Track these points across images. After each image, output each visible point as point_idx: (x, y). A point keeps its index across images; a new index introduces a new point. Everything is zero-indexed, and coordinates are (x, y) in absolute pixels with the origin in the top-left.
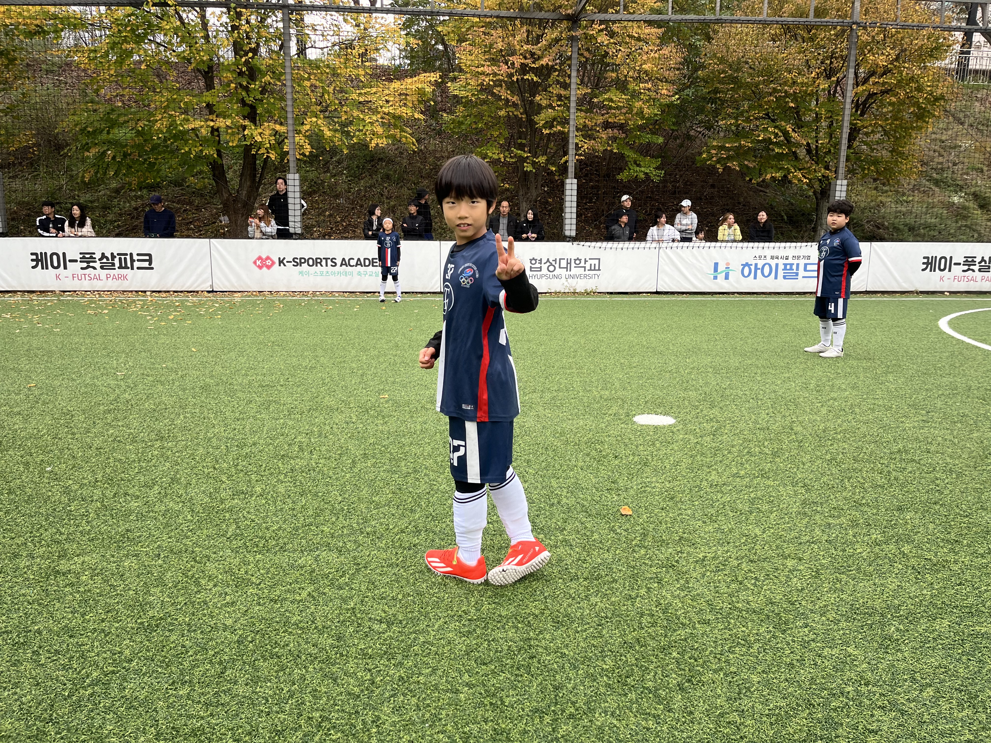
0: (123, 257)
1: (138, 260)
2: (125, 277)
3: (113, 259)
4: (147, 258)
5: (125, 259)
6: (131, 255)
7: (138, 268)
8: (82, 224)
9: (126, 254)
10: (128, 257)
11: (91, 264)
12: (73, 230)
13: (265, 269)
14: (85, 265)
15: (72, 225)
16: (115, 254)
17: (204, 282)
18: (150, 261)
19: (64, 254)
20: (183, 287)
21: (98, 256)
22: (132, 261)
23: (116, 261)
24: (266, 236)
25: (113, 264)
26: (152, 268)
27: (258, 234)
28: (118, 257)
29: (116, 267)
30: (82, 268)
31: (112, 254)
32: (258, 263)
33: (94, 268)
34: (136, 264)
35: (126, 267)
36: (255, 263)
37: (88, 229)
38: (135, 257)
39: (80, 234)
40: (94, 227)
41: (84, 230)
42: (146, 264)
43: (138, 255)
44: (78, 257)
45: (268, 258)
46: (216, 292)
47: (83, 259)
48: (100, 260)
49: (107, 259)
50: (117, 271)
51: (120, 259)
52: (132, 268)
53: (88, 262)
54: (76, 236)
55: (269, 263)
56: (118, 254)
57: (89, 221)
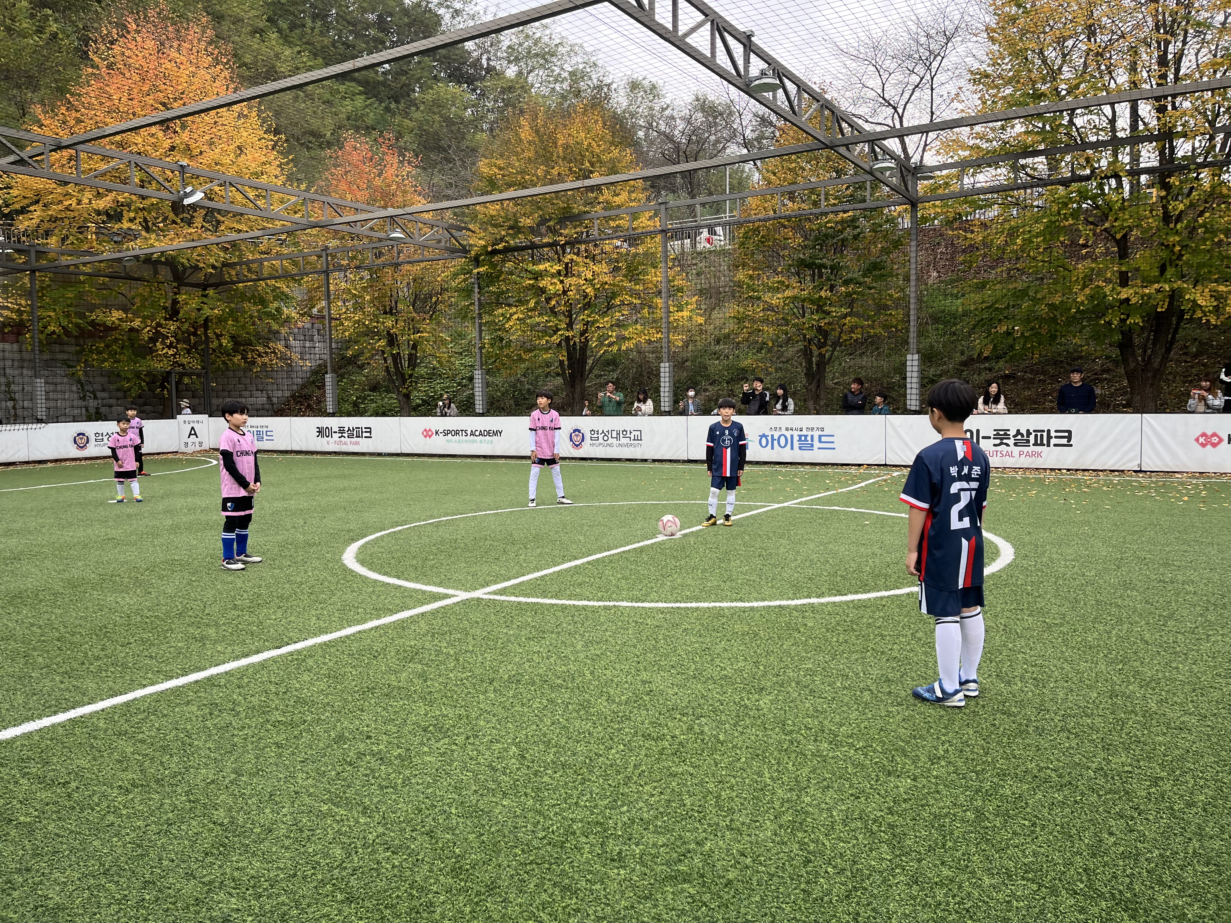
0: (1039, 434)
1: (1056, 437)
2: (1039, 455)
3: (1028, 436)
4: (1066, 434)
5: (1042, 436)
6: (1049, 431)
7: (1055, 445)
8: (996, 401)
9: (1044, 431)
10: (1045, 434)
11: (1005, 441)
12: (987, 407)
13: (1209, 447)
14: (998, 442)
15: (986, 402)
16: (1031, 431)
17: (1131, 460)
18: (1069, 438)
19: (978, 431)
20: (1104, 465)
21: (1012, 433)
22: (1049, 437)
23: (1032, 438)
24: (1212, 410)
25: (1028, 441)
26: (1071, 445)
27: (1202, 408)
28: (1034, 434)
29: (1031, 444)
30: (995, 445)
31: (1028, 431)
32: (1201, 440)
33: (1008, 445)
34: (1053, 441)
35: (1042, 444)
36: (1197, 440)
37: (1001, 406)
38: (1053, 434)
39: (994, 411)
40: (1006, 405)
41: (999, 406)
42: (1064, 441)
43: (1056, 431)
44: (992, 434)
45: (1215, 435)
46: (1146, 472)
47: (997, 436)
48: (1014, 436)
49: (1022, 435)
50: (1032, 448)
51: (1036, 436)
52: (1048, 445)
53: (1002, 439)
54: (990, 413)
55: (1215, 440)
56: (1034, 431)
57: (1002, 398)
